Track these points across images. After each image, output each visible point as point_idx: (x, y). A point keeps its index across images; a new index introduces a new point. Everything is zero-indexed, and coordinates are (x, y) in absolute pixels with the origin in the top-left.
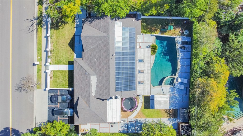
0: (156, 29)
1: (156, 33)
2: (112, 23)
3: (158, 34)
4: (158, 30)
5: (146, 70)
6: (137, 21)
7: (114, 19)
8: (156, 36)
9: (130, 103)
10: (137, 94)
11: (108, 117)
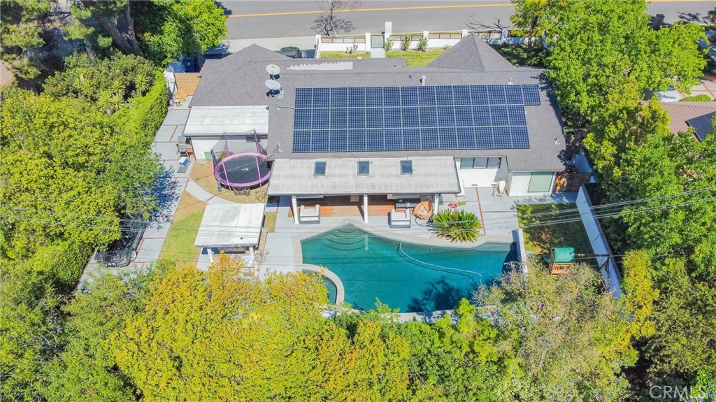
0: (545, 243)
1: (527, 243)
2: (531, 77)
3: (526, 249)
4: (541, 250)
5: (370, 181)
6: (559, 156)
7: (544, 83)
8: (515, 246)
9: (247, 169)
10: (276, 160)
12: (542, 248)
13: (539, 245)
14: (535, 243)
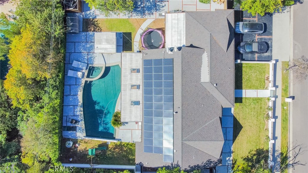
0: (114, 149)
1: (114, 143)
2: (178, 161)
3: (111, 142)
5: (127, 89)
6: (141, 163)
7: (175, 166)
8: (114, 139)
9: (152, 41)
10: (141, 54)
11: (184, 20)
12: (112, 148)
13: (113, 147)
14: (114, 146)
